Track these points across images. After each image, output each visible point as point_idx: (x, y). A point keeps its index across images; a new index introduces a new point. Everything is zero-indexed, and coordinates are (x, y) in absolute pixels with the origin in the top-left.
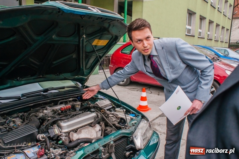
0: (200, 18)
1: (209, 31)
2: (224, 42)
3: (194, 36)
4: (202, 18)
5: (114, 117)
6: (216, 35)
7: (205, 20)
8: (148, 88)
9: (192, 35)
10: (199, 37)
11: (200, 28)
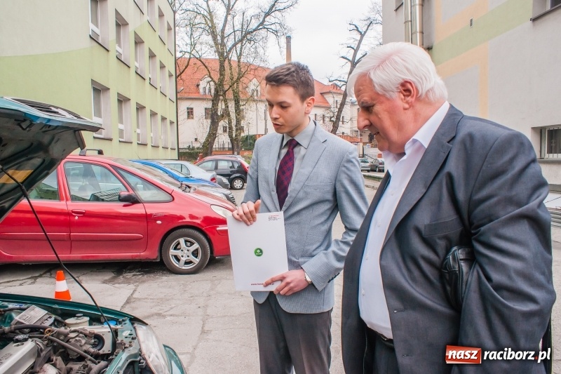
0: (119, 100)
1: (138, 127)
2: (169, 149)
3: (111, 140)
4: (122, 100)
5: (81, 335)
6: (152, 135)
7: (128, 103)
8: (45, 273)
9: (106, 137)
10: (121, 140)
11: (121, 121)
